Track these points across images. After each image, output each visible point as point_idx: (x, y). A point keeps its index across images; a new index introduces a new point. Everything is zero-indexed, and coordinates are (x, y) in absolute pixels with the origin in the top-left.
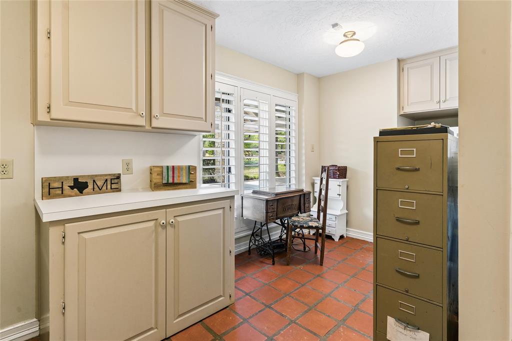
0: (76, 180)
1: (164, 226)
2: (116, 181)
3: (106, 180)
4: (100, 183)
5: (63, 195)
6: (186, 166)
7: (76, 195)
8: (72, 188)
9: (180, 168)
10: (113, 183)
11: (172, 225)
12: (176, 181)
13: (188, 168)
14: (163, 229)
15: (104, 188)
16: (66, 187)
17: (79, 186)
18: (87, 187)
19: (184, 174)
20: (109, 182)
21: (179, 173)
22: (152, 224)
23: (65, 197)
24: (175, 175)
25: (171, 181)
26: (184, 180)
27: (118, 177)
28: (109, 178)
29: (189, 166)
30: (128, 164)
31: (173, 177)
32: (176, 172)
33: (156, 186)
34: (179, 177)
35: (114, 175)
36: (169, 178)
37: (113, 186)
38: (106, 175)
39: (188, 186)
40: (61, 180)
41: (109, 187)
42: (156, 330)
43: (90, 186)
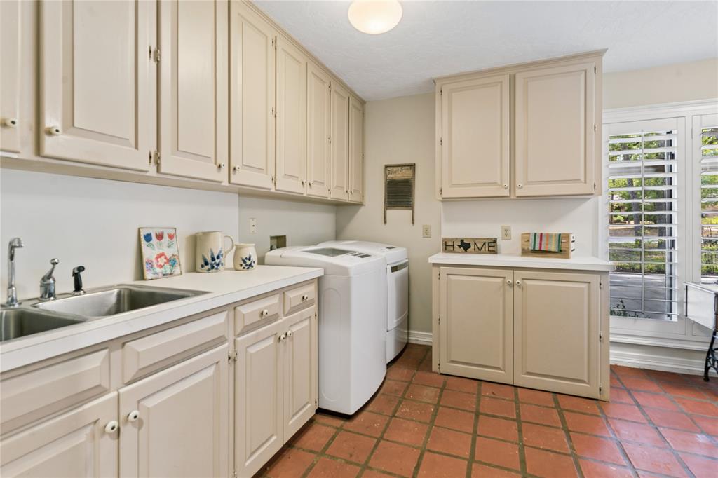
0: (462, 241)
1: (512, 285)
2: (493, 244)
3: (485, 243)
4: (480, 245)
5: (453, 251)
6: (556, 235)
7: (463, 253)
8: (460, 246)
9: (549, 236)
10: (491, 246)
11: (519, 285)
12: (543, 249)
13: (558, 236)
14: (510, 287)
15: (483, 249)
16: (456, 246)
17: (465, 246)
18: (470, 247)
19: (553, 242)
20: (487, 245)
21: (547, 240)
22: (500, 280)
23: (455, 252)
24: (543, 243)
25: (537, 248)
26: (553, 248)
27: (495, 241)
28: (487, 241)
29: (560, 235)
30: (506, 231)
31: (541, 244)
32: (544, 239)
33: (525, 252)
34: (547, 244)
35: (491, 239)
36: (536, 244)
37: (491, 249)
38: (484, 239)
39: (558, 255)
40: (453, 240)
41: (487, 249)
42: (503, 372)
43: (472, 247)
